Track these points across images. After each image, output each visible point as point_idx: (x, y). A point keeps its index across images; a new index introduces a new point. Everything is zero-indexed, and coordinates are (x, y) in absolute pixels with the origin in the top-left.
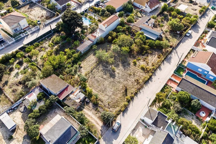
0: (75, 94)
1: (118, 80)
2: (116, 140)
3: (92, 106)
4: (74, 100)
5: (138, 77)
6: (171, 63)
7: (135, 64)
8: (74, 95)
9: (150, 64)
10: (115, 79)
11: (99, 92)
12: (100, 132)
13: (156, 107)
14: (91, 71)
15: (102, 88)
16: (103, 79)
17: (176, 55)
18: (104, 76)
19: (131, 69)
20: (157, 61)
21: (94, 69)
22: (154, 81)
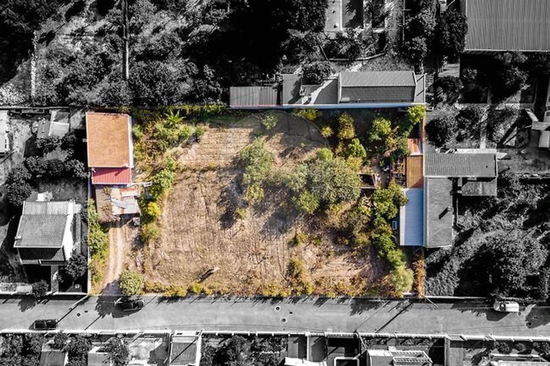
0: (125, 194)
1: (225, 240)
2: (113, 317)
3: (135, 237)
4: (112, 204)
5: (263, 271)
6: (357, 315)
7: (295, 242)
8: (121, 194)
9: (318, 274)
10: (223, 231)
11: (170, 226)
12: (105, 285)
13: (220, 343)
14: (203, 171)
15: (185, 224)
16: (204, 209)
17: (396, 311)
18: (212, 203)
19: (275, 242)
20: (341, 283)
21: (214, 170)
22: (278, 308)
